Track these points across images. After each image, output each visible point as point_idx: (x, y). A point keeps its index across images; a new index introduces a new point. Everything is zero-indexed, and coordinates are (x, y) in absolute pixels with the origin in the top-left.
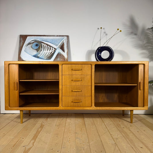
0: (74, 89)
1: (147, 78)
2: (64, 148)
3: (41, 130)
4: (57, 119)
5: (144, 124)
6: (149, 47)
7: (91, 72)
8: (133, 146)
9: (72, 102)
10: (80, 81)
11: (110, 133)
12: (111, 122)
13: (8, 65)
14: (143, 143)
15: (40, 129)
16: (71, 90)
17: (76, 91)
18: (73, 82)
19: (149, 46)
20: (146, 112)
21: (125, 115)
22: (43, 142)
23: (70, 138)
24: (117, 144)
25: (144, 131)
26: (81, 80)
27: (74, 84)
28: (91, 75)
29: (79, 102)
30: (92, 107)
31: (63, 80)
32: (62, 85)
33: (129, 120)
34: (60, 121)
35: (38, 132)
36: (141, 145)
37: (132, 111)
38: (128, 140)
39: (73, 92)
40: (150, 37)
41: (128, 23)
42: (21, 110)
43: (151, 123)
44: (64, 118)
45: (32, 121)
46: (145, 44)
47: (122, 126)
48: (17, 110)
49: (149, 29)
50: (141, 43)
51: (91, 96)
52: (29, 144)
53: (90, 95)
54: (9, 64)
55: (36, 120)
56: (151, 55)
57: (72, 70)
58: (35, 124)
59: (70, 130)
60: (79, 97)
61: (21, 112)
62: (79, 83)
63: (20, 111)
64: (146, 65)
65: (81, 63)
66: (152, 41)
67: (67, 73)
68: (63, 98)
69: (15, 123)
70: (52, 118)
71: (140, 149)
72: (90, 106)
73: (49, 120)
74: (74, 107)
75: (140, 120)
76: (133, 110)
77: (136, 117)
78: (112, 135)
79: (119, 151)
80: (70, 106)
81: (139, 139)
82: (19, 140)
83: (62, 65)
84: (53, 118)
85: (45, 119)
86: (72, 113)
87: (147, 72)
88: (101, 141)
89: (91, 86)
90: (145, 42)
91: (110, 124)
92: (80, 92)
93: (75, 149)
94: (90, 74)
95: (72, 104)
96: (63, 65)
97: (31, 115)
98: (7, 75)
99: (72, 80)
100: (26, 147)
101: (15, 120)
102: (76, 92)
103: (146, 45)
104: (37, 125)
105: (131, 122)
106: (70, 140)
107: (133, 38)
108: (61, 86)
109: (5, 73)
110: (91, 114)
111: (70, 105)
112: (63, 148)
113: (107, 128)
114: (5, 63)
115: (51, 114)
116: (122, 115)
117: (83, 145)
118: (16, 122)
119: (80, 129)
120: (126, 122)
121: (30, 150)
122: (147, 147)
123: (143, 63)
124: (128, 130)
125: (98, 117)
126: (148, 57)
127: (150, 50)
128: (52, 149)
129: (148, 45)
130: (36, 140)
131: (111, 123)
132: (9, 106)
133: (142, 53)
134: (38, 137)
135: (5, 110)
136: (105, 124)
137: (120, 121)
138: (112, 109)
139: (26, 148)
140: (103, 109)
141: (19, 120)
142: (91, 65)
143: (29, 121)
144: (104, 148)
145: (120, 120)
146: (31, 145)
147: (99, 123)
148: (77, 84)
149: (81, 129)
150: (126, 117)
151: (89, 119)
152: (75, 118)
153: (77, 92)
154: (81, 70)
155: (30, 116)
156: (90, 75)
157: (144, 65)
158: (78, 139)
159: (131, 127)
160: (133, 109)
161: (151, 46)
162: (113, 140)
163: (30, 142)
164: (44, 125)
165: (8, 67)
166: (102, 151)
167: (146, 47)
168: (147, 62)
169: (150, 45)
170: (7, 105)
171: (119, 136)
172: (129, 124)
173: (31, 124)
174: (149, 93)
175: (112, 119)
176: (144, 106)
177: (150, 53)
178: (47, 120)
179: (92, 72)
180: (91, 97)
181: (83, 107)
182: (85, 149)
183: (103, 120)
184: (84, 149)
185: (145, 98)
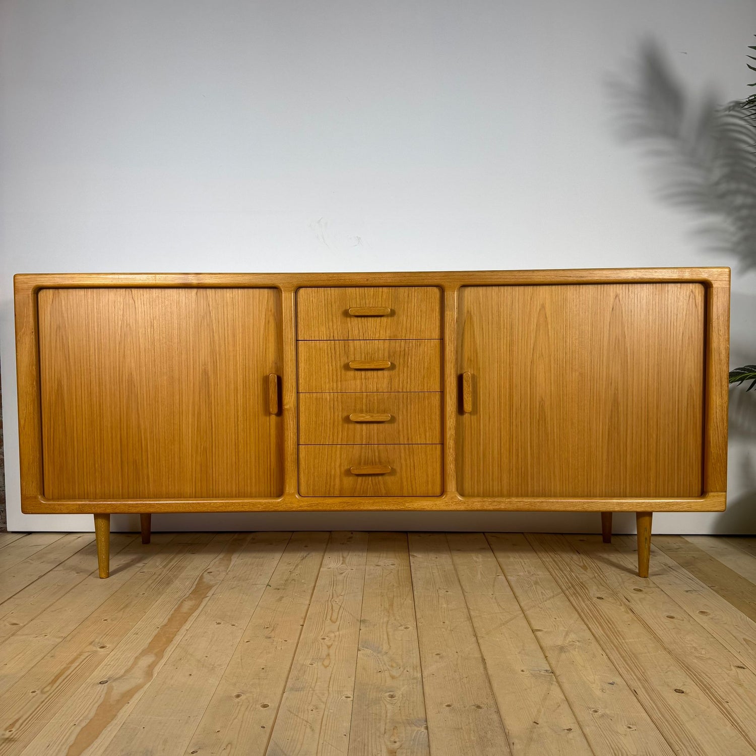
0: (355, 411)
1: (723, 352)
2: (298, 690)
3: (193, 609)
4: (277, 556)
5: (707, 579)
6: (739, 200)
7: (438, 323)
8: (636, 684)
9: (348, 473)
10: (389, 369)
11: (529, 624)
12: (540, 573)
13: (30, 292)
14: (688, 669)
15: (187, 605)
16: (340, 415)
17: (368, 418)
18: (351, 373)
19: (737, 192)
20: (719, 523)
21: (613, 539)
22: (199, 661)
23: (329, 647)
24: (558, 673)
25: (702, 612)
26: (393, 367)
27: (355, 383)
28: (442, 339)
29: (382, 475)
30: (445, 499)
31: (302, 365)
32: (298, 393)
33: (631, 561)
34: (291, 567)
35: (178, 619)
36: (680, 679)
37: (645, 516)
38: (615, 656)
39: (351, 426)
40: (744, 146)
41: (632, 80)
42: (99, 511)
43: (740, 577)
44: (313, 554)
45: (155, 565)
46: (717, 183)
47: (594, 591)
48: (81, 511)
49: (738, 105)
50: (696, 177)
51: (443, 443)
52: (127, 671)
53: (438, 441)
54: (38, 290)
55: (177, 560)
56: (746, 239)
57: (346, 314)
58: (169, 582)
59: (336, 607)
60: (381, 447)
61: (100, 520)
62: (379, 382)
63: (97, 516)
64: (716, 285)
65: (389, 281)
66: (754, 166)
67: (323, 333)
68: (302, 455)
69: (74, 574)
70: (254, 555)
71: (672, 699)
72: (438, 490)
73: (240, 562)
74: (358, 500)
75: (688, 564)
76: (649, 514)
77: (667, 550)
78: (539, 634)
79: (565, 706)
80: (337, 493)
81: (670, 653)
82: (80, 654)
83: (296, 292)
84: (259, 551)
85: (221, 556)
86: (352, 532)
87: (721, 319)
88: (483, 660)
89: (442, 393)
90: (717, 173)
91: (536, 583)
92: (386, 425)
93: (350, 694)
94: (436, 334)
95: (348, 482)
96: (302, 291)
97: (153, 539)
98: (28, 340)
99: (347, 367)
100: (114, 684)
101: (75, 561)
102: (364, 426)
103: (723, 187)
104: (177, 583)
105: (642, 572)
106: (328, 655)
107: (658, 153)
108: (294, 395)
109: (20, 334)
110: (449, 537)
111: (337, 487)
112: (292, 689)
113: (516, 597)
114: (19, 286)
115: (251, 536)
116: (601, 538)
117: (393, 677)
118: (79, 571)
119: (387, 606)
120: (618, 571)
121: (131, 697)
122: (706, 689)
123: (704, 275)
124: (623, 609)
125: (482, 550)
126: (732, 250)
127: (744, 212)
128: (238, 696)
129: (733, 186)
130: (167, 655)
131: (542, 574)
132: (43, 494)
133: (705, 231)
134: (178, 638)
135: (24, 511)
136: (512, 579)
137: (585, 568)
138: (546, 507)
139: (110, 689)
140: (503, 506)
141: (93, 563)
142: (442, 289)
143: (140, 565)
144: (493, 694)
145: (587, 560)
146: (137, 676)
147: (479, 576)
148: (372, 387)
149: (391, 605)
150: (617, 550)
151: (432, 556)
152: (365, 554)
153: (372, 426)
154: (393, 313)
155: (146, 541)
156: (437, 342)
157: (706, 285)
158: (369, 651)
159: (640, 595)
160: (649, 510)
161: (746, 194)
162: (541, 655)
163: (135, 663)
164: (210, 587)
165: (31, 304)
166: (479, 707)
167: (722, 196)
168: (720, 274)
169: (744, 187)
170: (33, 490)
171: (572, 636)
172: (630, 582)
173: (150, 582)
174: (732, 429)
175: (547, 558)
176: (703, 493)
177: (742, 228)
178: (230, 560)
179: (447, 325)
180: (439, 447)
181: (400, 500)
182: (398, 694)
183: (500, 560)
184: (392, 696)
185: (713, 450)
